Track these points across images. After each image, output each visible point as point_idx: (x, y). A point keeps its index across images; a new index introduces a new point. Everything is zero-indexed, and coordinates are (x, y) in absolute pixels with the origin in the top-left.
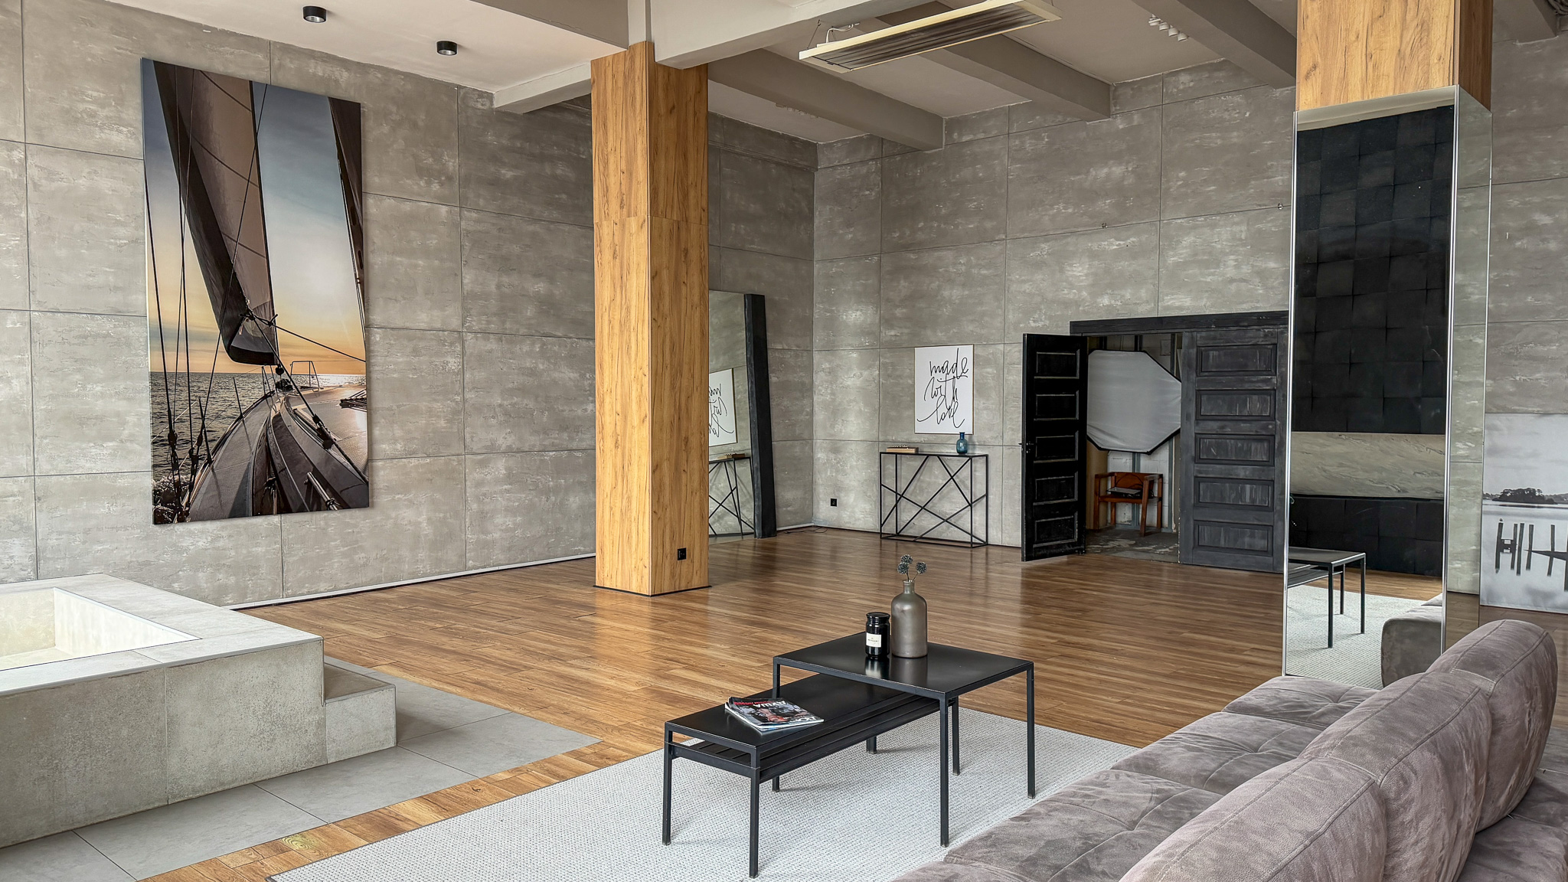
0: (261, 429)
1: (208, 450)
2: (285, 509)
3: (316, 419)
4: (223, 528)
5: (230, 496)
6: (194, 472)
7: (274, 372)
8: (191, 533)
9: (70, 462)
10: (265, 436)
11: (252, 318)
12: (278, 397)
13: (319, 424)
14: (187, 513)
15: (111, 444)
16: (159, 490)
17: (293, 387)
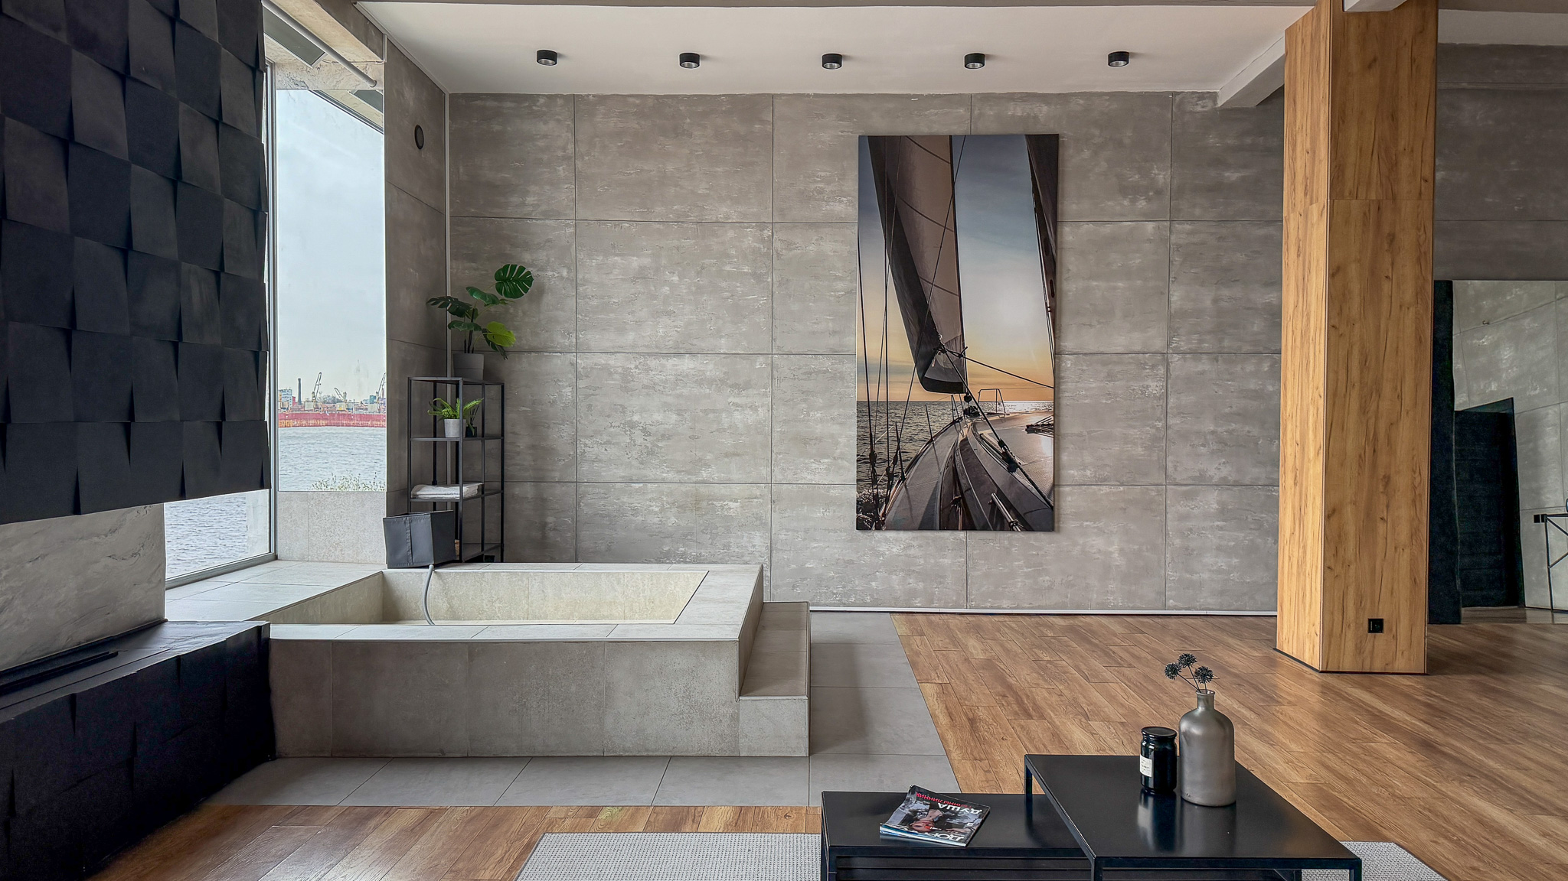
0: (948, 452)
1: (902, 469)
2: (969, 526)
3: (1001, 444)
4: (914, 539)
5: (920, 510)
6: (890, 487)
7: (963, 400)
8: (887, 540)
9: (797, 474)
10: (953, 458)
11: (944, 351)
12: (966, 423)
13: (1004, 448)
14: (883, 522)
15: (826, 461)
16: (861, 501)
17: (980, 413)
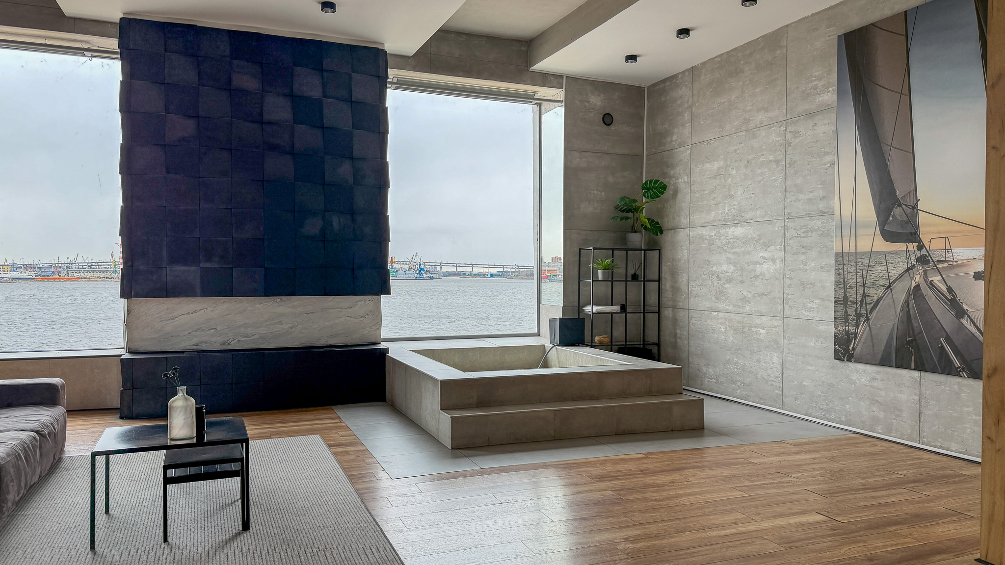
0: (903, 297)
2: (920, 367)
3: (950, 290)
5: (881, 348)
6: (857, 327)
7: (916, 249)
9: (799, 311)
10: (907, 302)
11: (900, 205)
12: (918, 270)
13: (953, 295)
15: (817, 301)
17: (931, 261)
